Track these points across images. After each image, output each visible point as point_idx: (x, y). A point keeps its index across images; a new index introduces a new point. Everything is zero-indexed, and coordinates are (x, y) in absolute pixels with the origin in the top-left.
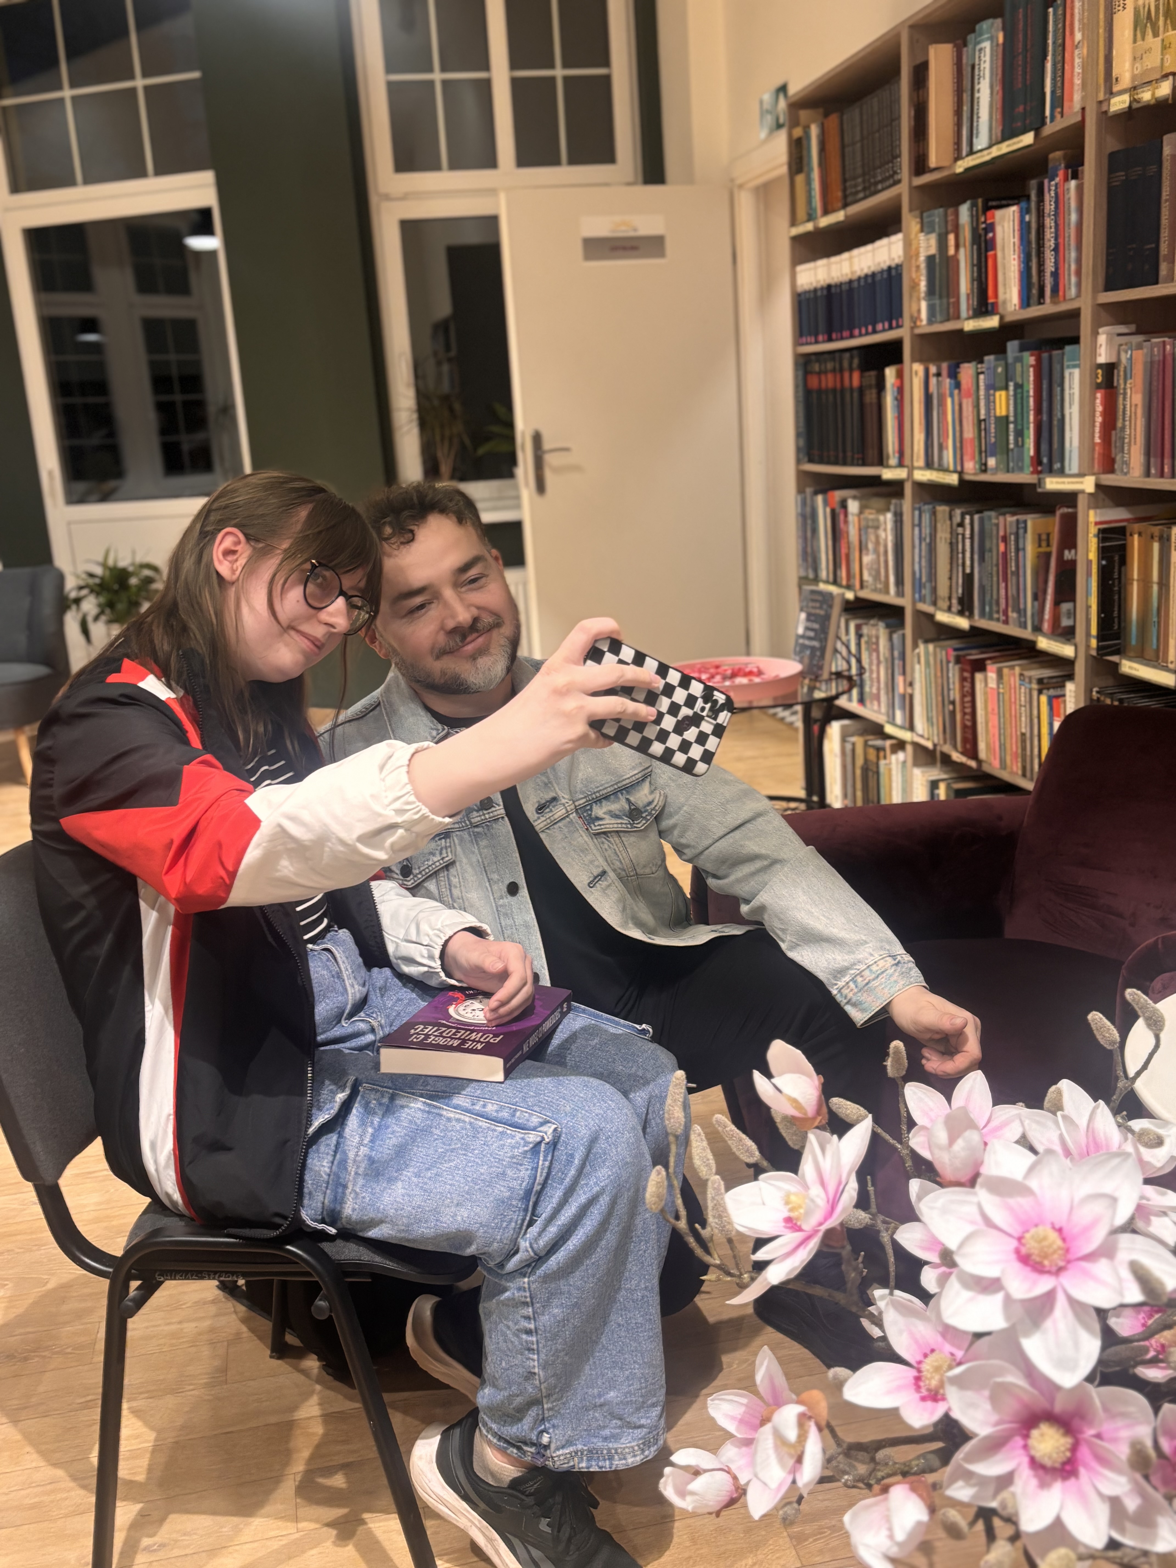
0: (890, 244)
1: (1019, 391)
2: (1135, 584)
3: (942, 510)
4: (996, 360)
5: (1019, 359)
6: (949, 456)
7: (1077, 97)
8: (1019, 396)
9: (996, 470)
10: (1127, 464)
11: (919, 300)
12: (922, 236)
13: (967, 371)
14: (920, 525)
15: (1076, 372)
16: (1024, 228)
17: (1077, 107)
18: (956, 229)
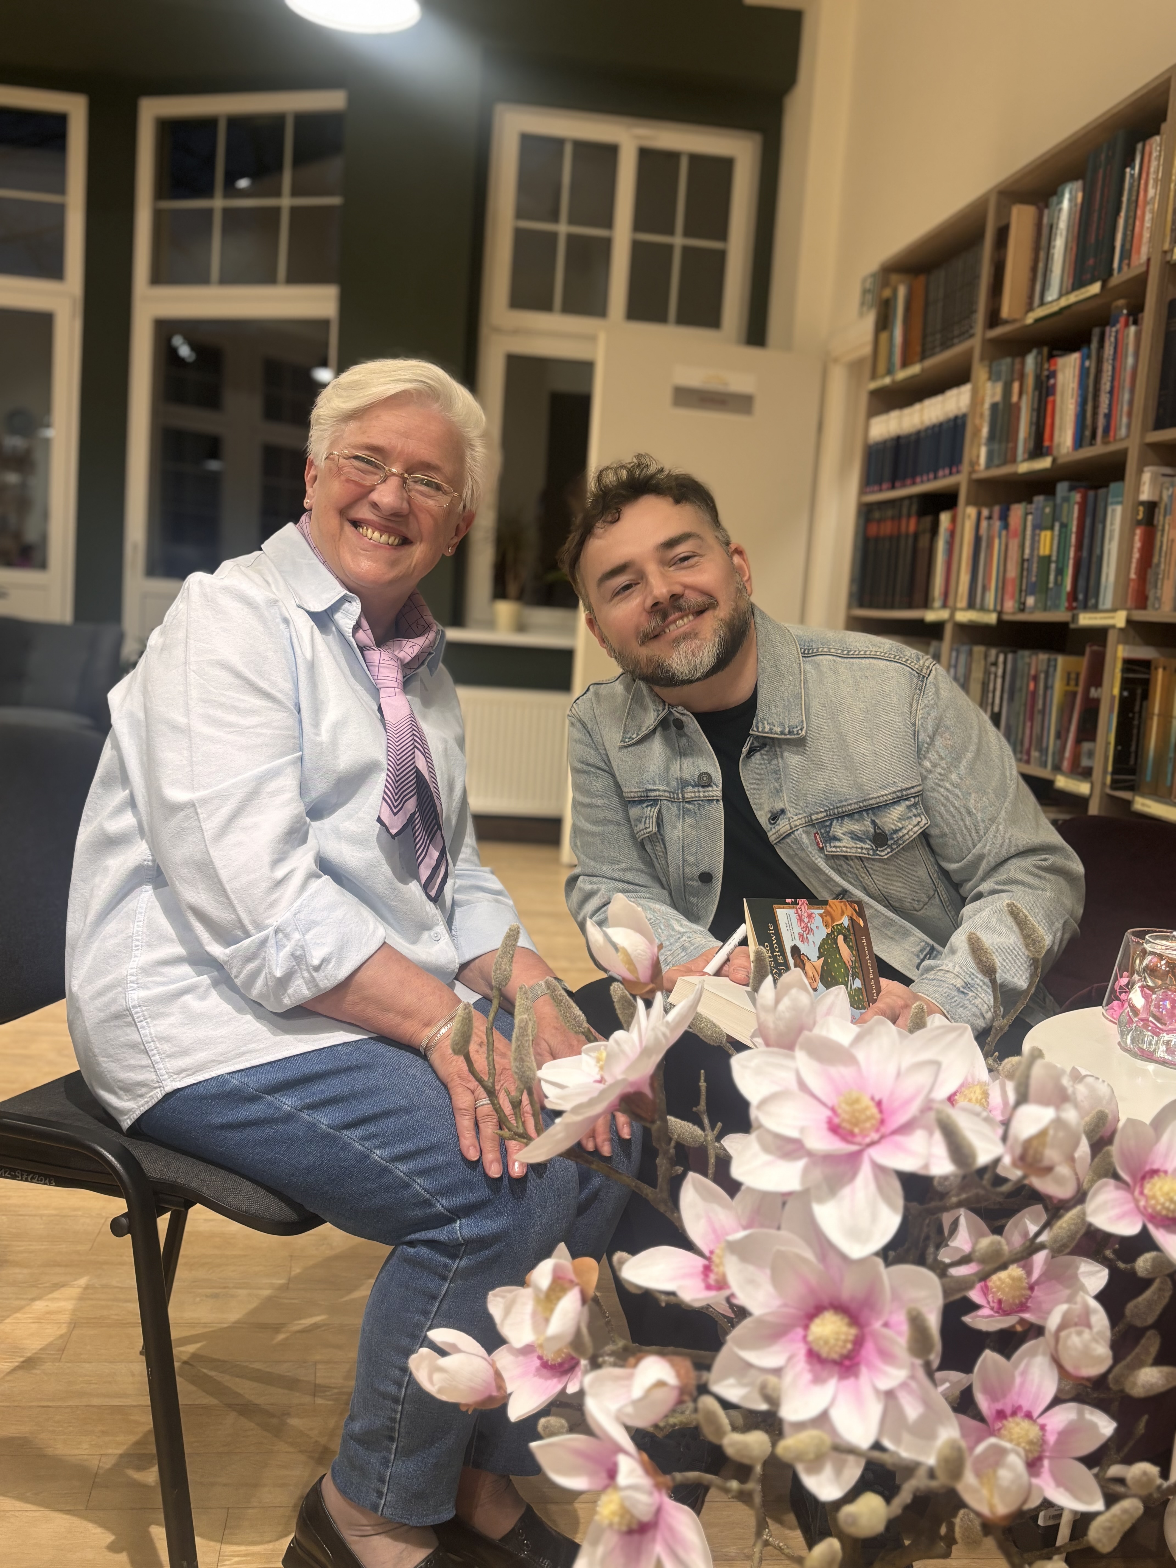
0: (959, 395)
1: (1064, 530)
2: (1155, 720)
3: (979, 650)
4: (1046, 500)
5: (1066, 499)
6: (990, 599)
7: (1144, 250)
8: (1063, 536)
9: (1035, 608)
10: (1158, 599)
11: (979, 446)
12: (989, 385)
13: (1017, 511)
14: (956, 666)
15: (1119, 509)
16: (1084, 373)
17: (1143, 258)
18: (1022, 377)
